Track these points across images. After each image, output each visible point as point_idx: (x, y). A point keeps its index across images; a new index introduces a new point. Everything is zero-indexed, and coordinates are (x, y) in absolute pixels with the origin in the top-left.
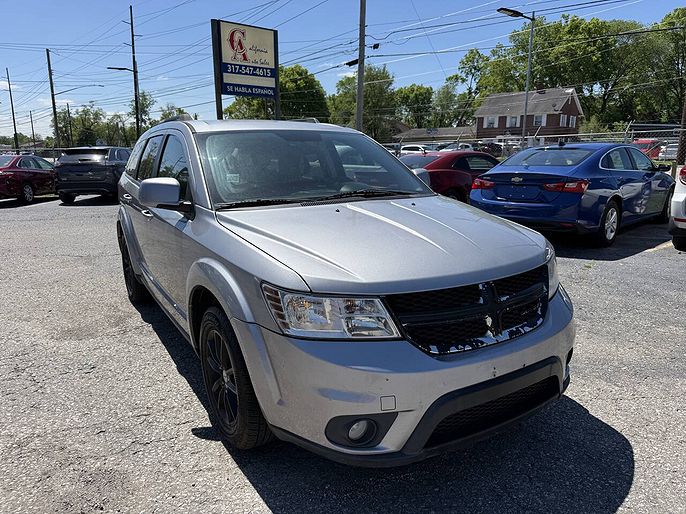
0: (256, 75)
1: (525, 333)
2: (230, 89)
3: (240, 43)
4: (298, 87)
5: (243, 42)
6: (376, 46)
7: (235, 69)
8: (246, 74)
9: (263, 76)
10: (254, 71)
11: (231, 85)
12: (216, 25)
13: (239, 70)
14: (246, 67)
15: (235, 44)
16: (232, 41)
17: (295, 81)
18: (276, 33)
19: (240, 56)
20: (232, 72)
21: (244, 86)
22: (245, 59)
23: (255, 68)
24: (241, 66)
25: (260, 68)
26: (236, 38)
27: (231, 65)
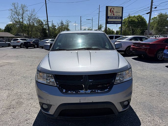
0: (116, 19)
1: (97, 92)
2: (109, 22)
3: (113, 11)
4: (139, 21)
5: (114, 11)
6: (156, 8)
7: (111, 17)
8: (114, 18)
9: (118, 19)
10: (116, 18)
11: (109, 21)
12: (107, 7)
13: (112, 18)
14: (114, 17)
15: (112, 11)
16: (111, 11)
17: (138, 19)
18: (123, 7)
19: (112, 14)
20: (110, 18)
21: (113, 22)
22: (114, 15)
23: (116, 17)
24: (112, 17)
25: (117, 17)
26: (112, 10)
27: (110, 17)
